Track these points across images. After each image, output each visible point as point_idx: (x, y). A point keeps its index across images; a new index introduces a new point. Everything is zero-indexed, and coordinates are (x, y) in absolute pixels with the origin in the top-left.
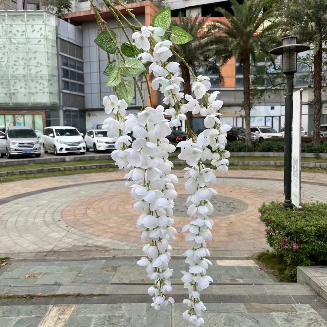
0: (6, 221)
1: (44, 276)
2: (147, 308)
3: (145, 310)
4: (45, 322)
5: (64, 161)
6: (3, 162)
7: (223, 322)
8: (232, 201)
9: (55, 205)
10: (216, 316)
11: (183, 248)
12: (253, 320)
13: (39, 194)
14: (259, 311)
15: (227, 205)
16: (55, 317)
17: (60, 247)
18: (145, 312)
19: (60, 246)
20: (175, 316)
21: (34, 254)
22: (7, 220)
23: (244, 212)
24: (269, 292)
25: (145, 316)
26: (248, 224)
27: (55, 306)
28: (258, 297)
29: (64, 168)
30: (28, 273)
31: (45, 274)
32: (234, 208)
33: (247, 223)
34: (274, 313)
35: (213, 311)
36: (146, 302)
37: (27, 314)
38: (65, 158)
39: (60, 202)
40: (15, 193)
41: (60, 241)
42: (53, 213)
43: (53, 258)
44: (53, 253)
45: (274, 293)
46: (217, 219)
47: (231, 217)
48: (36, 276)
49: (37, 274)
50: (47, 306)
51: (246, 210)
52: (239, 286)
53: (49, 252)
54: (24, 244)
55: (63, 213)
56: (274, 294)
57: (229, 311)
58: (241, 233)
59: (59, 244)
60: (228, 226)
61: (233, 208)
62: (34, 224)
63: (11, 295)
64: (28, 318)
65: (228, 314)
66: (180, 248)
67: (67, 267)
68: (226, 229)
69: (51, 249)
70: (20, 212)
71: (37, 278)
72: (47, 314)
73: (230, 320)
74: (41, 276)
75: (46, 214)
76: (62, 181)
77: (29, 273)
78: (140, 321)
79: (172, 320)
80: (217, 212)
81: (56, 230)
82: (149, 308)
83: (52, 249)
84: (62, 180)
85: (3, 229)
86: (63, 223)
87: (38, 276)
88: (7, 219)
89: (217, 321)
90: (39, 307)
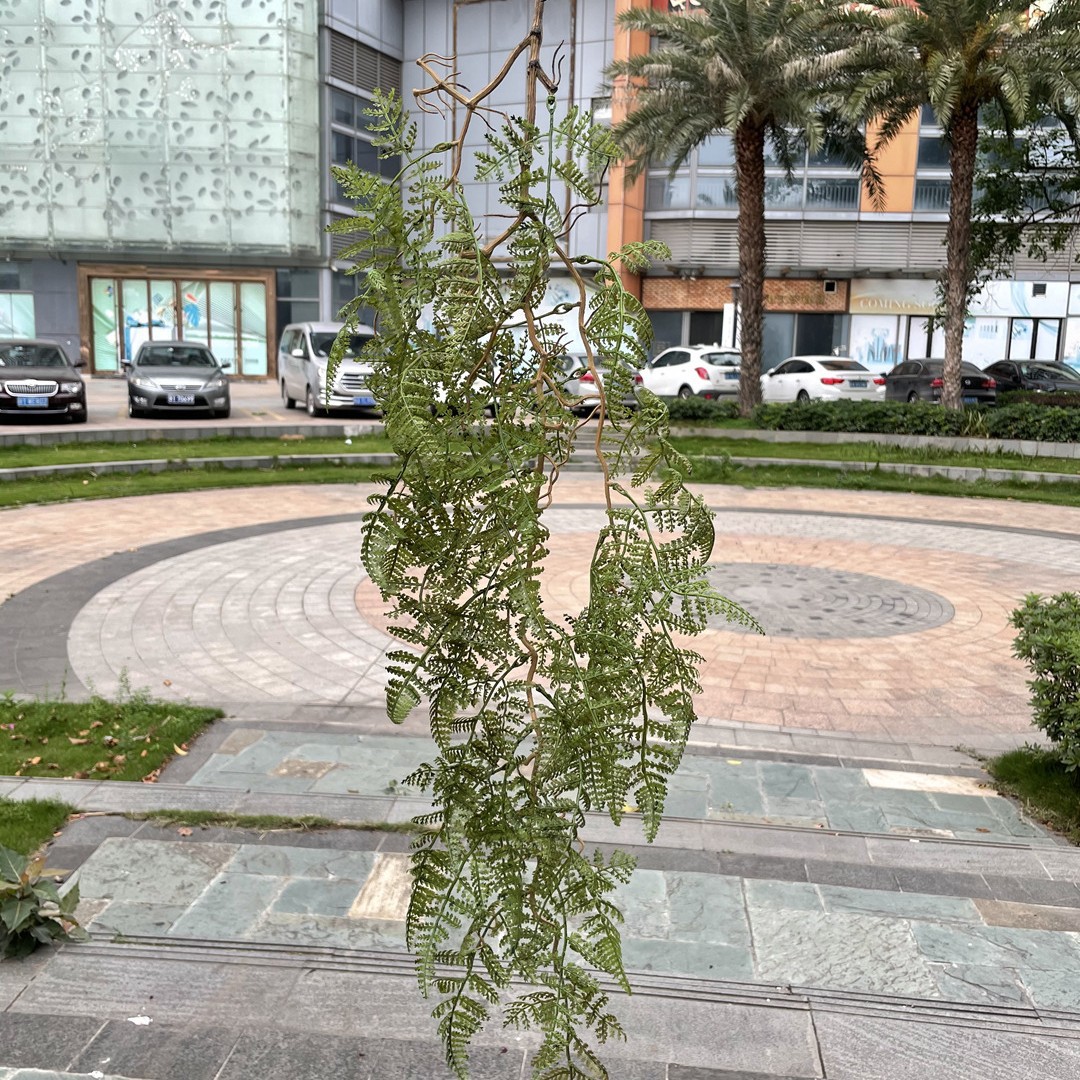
0: (190, 609)
1: (334, 774)
2: (668, 885)
3: (664, 890)
4: (371, 898)
5: (340, 436)
6: (154, 430)
7: (911, 944)
8: (900, 595)
9: (329, 570)
10: (888, 926)
11: (748, 726)
12: (1007, 946)
13: (276, 536)
14: (1026, 923)
15: (883, 603)
16: (396, 885)
17: (364, 695)
18: (664, 896)
19: (363, 690)
20: (760, 915)
21: (293, 709)
22: (193, 607)
23: (941, 631)
24: (1050, 873)
25: (665, 907)
26: (959, 669)
27: (392, 857)
28: (1017, 885)
29: (341, 458)
30: (285, 760)
31: (335, 767)
32: (909, 616)
33: (954, 663)
34: (1072, 934)
35: (877, 912)
36: (662, 868)
37: (310, 870)
38: (341, 428)
39: (344, 562)
40: (200, 528)
41: (363, 676)
42: (329, 594)
43: (350, 724)
44: (346, 710)
45: (1069, 877)
46: (852, 645)
47: (902, 644)
48: (311, 771)
49: (312, 766)
50: (367, 854)
51: (949, 625)
52: (955, 847)
53: (336, 707)
54: (256, 679)
55: (359, 597)
56: (1068, 880)
57: (929, 916)
58: (937, 692)
59: (362, 686)
60: (890, 668)
61: (902, 614)
62: (274, 622)
63: (256, 814)
64: (318, 882)
65: (924, 923)
66: (739, 725)
67: (396, 752)
68: (886, 680)
69: (338, 699)
70: (228, 585)
71: (312, 776)
72: (371, 875)
73: (934, 941)
74: (324, 775)
75: (306, 596)
76: (337, 501)
77: (288, 762)
78: (651, 919)
79: (750, 924)
80: (854, 624)
81: (345, 645)
82: (675, 885)
83: (343, 700)
84: (338, 495)
85: (186, 630)
86: (365, 626)
87: (316, 772)
88: (191, 603)
89: (893, 941)
90: (344, 856)
